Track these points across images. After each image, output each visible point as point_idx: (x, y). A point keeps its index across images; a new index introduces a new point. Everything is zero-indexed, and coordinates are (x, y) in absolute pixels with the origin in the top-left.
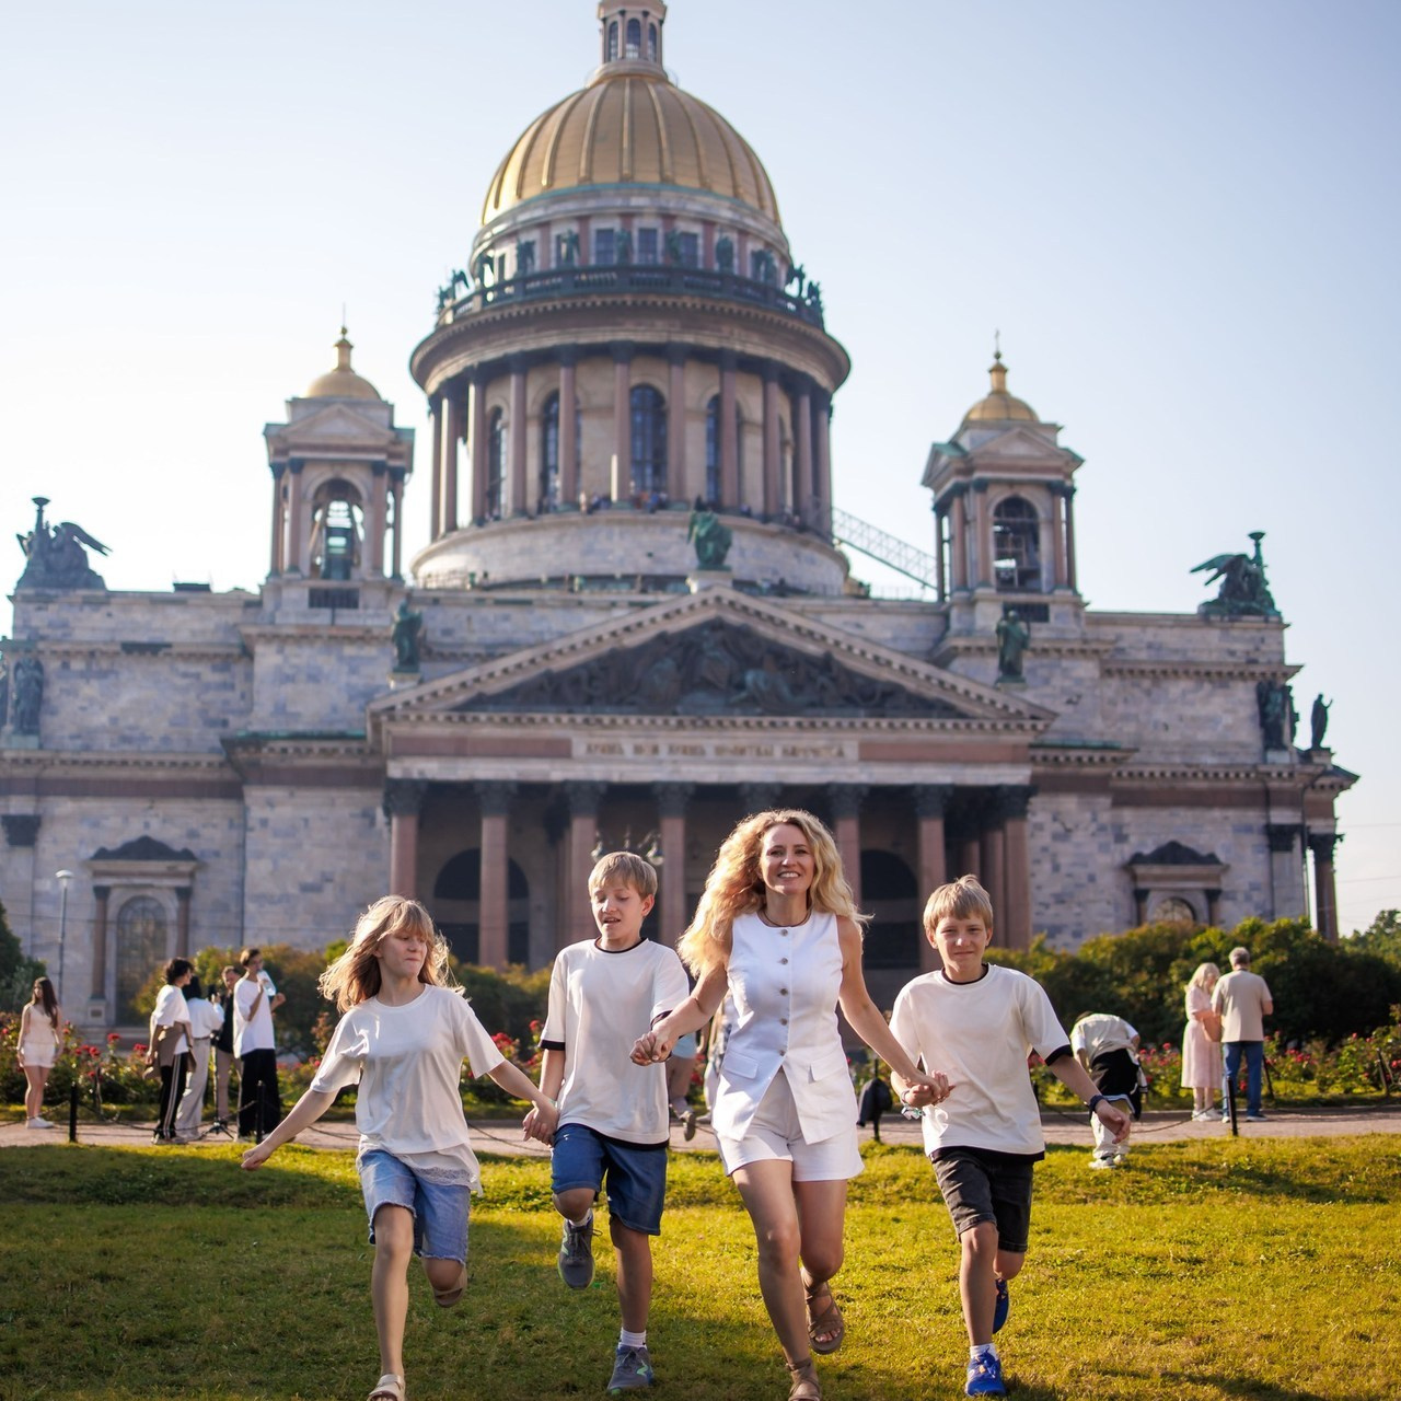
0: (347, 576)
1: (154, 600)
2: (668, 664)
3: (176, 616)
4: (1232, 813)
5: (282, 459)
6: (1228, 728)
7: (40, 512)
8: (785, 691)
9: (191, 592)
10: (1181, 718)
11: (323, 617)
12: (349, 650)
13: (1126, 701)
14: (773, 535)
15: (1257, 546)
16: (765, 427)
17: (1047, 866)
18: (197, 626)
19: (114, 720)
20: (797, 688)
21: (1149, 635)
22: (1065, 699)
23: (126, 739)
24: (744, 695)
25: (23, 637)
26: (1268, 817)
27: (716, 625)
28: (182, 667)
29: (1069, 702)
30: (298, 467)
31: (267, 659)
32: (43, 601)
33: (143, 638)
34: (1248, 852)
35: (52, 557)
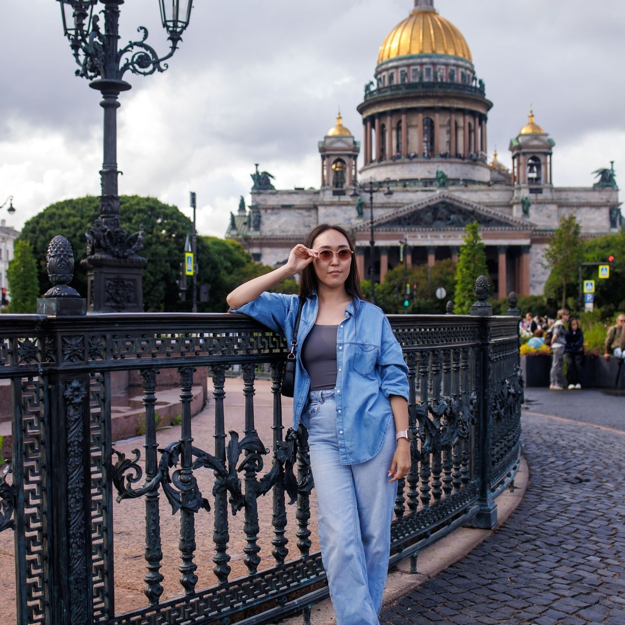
0: (342, 187)
1: (289, 193)
2: (430, 214)
3: (295, 197)
5: (324, 153)
6: (599, 222)
7: (257, 168)
8: (462, 220)
9: (299, 191)
10: (585, 219)
11: (336, 199)
12: (344, 208)
14: (466, 164)
16: (464, 128)
18: (301, 199)
19: (280, 226)
20: (465, 219)
22: (546, 216)
23: (283, 232)
24: (450, 222)
25: (254, 204)
27: (443, 203)
28: (298, 211)
29: (548, 217)
30: (329, 156)
31: (322, 210)
32: (259, 194)
33: (286, 203)
35: (261, 181)
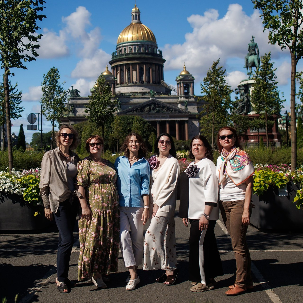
1: (86, 98)
2: (148, 108)
7: (72, 88)
8: (161, 110)
17: (191, 128)
32: (73, 99)
33: (85, 103)
35: (74, 93)
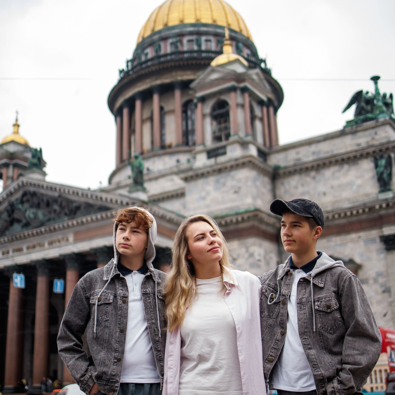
4: (362, 234)
6: (359, 186)
13: (303, 185)
15: (376, 83)
21: (313, 148)
22: (233, 191)
26: (382, 232)
29: (236, 192)
34: (374, 255)
